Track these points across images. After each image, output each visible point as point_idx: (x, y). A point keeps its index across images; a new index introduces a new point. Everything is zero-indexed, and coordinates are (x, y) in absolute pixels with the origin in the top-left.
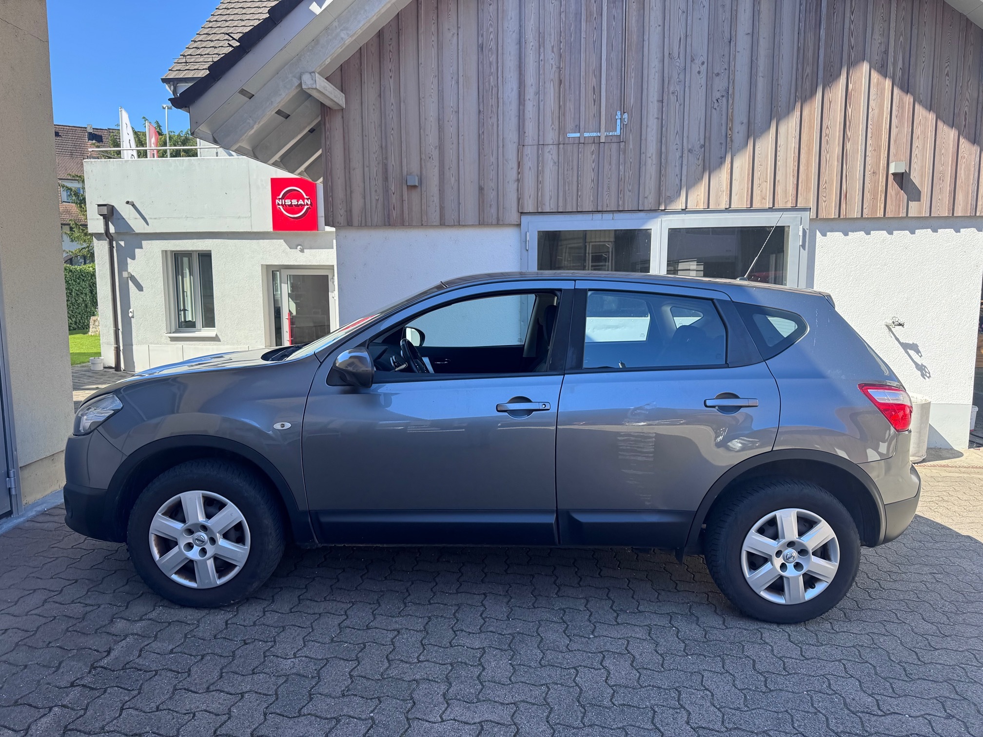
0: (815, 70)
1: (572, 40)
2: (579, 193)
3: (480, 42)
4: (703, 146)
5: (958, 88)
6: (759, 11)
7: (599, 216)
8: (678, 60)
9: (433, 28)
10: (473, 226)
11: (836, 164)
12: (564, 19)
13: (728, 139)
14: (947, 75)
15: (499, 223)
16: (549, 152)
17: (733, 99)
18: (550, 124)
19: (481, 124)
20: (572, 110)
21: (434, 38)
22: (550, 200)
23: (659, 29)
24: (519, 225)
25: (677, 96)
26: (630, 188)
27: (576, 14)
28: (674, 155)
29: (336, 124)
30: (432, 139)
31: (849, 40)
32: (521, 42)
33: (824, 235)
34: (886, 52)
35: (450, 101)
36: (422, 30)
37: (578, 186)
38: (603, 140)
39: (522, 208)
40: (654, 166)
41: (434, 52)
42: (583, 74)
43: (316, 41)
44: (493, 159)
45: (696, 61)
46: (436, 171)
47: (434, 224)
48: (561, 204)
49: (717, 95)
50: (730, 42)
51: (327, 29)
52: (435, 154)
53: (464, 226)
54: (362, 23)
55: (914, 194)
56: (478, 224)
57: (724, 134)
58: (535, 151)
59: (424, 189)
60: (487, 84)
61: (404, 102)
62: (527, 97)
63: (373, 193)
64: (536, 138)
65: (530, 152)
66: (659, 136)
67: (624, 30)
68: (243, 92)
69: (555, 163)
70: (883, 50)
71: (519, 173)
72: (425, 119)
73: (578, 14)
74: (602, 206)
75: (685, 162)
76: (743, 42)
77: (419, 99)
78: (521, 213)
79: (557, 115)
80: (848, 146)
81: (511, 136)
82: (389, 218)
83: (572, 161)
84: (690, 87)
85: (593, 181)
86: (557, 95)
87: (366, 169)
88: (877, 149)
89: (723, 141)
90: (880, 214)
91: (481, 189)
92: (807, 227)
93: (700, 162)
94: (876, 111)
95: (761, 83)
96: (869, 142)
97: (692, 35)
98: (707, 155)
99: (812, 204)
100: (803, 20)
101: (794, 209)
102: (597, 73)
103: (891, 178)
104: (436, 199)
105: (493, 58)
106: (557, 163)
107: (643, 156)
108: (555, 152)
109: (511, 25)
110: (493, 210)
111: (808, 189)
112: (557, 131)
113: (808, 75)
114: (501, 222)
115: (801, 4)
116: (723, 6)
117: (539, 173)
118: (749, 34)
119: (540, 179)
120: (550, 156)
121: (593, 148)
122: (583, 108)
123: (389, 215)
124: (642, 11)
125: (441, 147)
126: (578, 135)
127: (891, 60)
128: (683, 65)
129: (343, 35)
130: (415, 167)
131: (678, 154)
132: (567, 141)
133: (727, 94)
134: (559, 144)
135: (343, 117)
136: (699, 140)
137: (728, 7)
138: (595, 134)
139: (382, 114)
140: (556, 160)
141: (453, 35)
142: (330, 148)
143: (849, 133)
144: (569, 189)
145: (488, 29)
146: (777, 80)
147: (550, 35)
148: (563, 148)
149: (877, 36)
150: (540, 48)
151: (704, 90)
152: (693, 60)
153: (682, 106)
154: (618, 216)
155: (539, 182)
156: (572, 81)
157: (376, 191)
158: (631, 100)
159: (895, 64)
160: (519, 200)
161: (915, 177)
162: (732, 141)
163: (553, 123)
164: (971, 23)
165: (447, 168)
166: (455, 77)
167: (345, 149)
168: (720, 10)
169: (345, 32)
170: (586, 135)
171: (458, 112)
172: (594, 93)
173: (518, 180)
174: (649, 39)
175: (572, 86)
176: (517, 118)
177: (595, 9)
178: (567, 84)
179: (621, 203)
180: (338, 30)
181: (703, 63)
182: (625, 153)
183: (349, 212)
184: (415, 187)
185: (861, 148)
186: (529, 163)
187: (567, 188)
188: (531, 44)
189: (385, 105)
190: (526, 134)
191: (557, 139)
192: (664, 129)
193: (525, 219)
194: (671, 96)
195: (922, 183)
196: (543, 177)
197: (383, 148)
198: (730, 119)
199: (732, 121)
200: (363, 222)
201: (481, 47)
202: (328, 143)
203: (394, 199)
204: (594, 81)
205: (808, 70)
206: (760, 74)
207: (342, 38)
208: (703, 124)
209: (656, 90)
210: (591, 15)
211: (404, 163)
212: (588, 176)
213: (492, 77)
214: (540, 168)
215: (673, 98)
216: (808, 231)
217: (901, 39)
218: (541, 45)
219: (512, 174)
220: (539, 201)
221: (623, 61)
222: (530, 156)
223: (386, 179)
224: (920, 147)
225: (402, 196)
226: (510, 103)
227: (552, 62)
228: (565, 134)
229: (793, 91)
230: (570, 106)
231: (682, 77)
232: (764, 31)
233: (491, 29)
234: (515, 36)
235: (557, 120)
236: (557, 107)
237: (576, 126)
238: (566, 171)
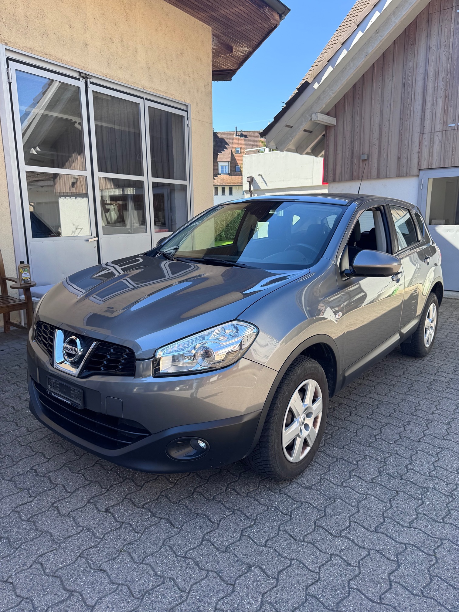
1: (454, 73)
2: (453, 157)
3: (403, 82)
9: (380, 79)
10: (393, 177)
12: (450, 62)
15: (407, 175)
16: (437, 136)
18: (439, 120)
19: (401, 124)
20: (452, 112)
21: (380, 84)
22: (436, 161)
24: (418, 176)
29: (332, 133)
30: (376, 135)
32: (425, 78)
35: (386, 115)
36: (374, 80)
37: (452, 153)
39: (420, 167)
41: (380, 91)
43: (319, 98)
44: (406, 143)
46: (377, 151)
47: (374, 178)
48: (442, 163)
51: (324, 91)
52: (377, 143)
53: (389, 178)
54: (339, 86)
56: (396, 176)
58: (430, 136)
59: (370, 160)
60: (406, 104)
61: (364, 118)
62: (427, 108)
63: (346, 165)
64: (430, 129)
65: (426, 136)
68: (287, 126)
69: (440, 141)
71: (420, 148)
72: (373, 126)
77: (371, 116)
78: (420, 169)
79: (443, 115)
81: (417, 129)
82: (352, 176)
83: (450, 139)
86: (444, 104)
87: (344, 154)
91: (399, 158)
104: (376, 166)
105: (410, 90)
106: (441, 142)
108: (440, 135)
109: (421, 70)
110: (405, 169)
112: (442, 124)
114: (408, 175)
117: (431, 147)
119: (431, 151)
120: (438, 138)
123: (352, 175)
125: (380, 140)
126: (454, 125)
129: (330, 93)
130: (366, 150)
132: (447, 129)
134: (443, 131)
135: (335, 129)
139: (353, 126)
140: (441, 140)
141: (390, 80)
142: (328, 145)
144: (447, 155)
145: (408, 74)
147: (442, 72)
148: (445, 133)
150: (435, 80)
155: (431, 152)
156: (453, 96)
157: (347, 164)
160: (418, 162)
163: (440, 120)
165: (382, 149)
166: (389, 103)
167: (335, 144)
169: (331, 92)
171: (389, 120)
173: (419, 152)
175: (453, 98)
176: (420, 119)
178: (450, 98)
180: (329, 91)
183: (334, 175)
184: (365, 160)
186: (425, 143)
188: (431, 79)
189: (354, 121)
190: (425, 128)
191: (442, 128)
193: (421, 173)
196: (433, 149)
197: (352, 142)
200: (340, 179)
201: (404, 85)
202: (327, 143)
203: (355, 167)
207: (330, 95)
211: (361, 149)
213: (408, 100)
214: (431, 145)
218: (436, 78)
219: (416, 149)
220: (430, 162)
222: (426, 139)
223: (352, 157)
225: (359, 165)
226: (417, 112)
227: (442, 87)
228: (447, 125)
230: (451, 109)
233: (410, 74)
234: (422, 76)
235: (443, 118)
236: (443, 111)
237: (454, 120)
238: (446, 146)
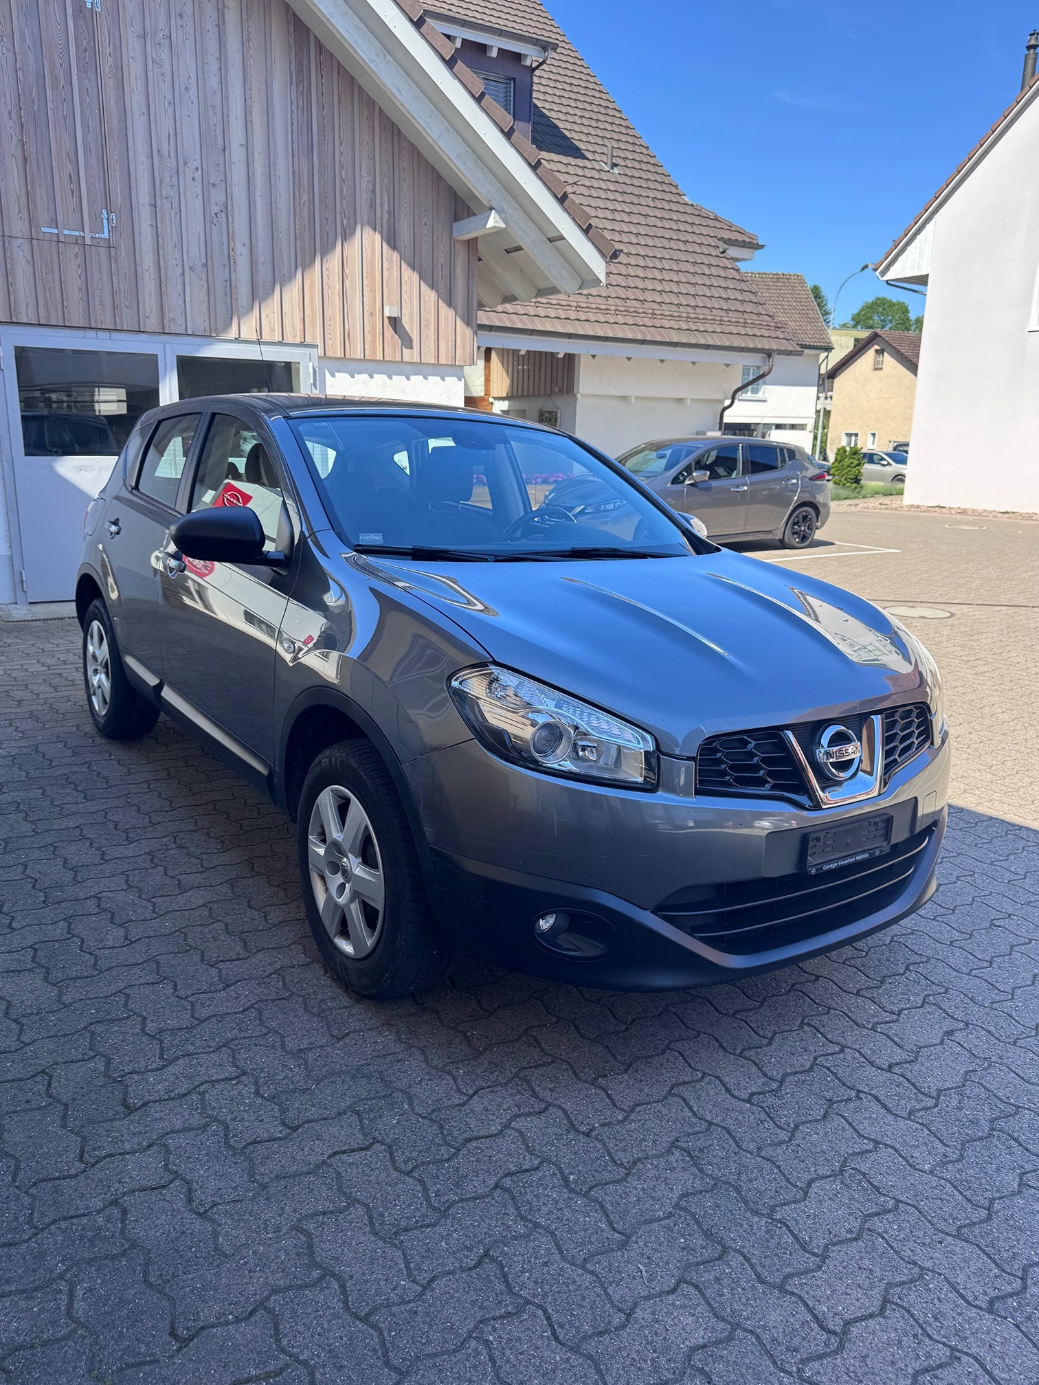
0: (311, 198)
1: (35, 108)
2: (65, 304)
4: (206, 265)
5: (435, 239)
6: (251, 121)
7: (93, 333)
8: (169, 160)
11: (337, 301)
12: (22, 79)
13: (232, 261)
14: (425, 224)
16: (19, 247)
17: (233, 217)
18: (17, 211)
20: (44, 196)
22: (27, 307)
23: (144, 118)
25: (171, 202)
26: (127, 304)
27: (37, 75)
28: (174, 272)
31: (341, 173)
33: (333, 376)
34: (373, 192)
37: (62, 295)
38: (88, 241)
40: (153, 281)
42: (54, 155)
45: (189, 165)
48: (42, 314)
49: (216, 209)
50: (224, 150)
55: (407, 342)
57: (226, 254)
66: (155, 247)
67: (101, 111)
69: (29, 262)
70: (371, 189)
73: (40, 77)
74: (96, 322)
75: (187, 281)
76: (237, 153)
79: (25, 202)
80: (347, 283)
83: (52, 263)
84: (185, 194)
85: (80, 290)
86: (22, 176)
88: (373, 290)
89: (227, 263)
90: (379, 357)
92: (316, 365)
93: (204, 283)
94: (369, 251)
95: (260, 205)
96: (365, 282)
97: (182, 134)
98: (210, 275)
99: (319, 342)
100: (295, 141)
101: (302, 345)
102: (72, 157)
103: (386, 321)
106: (32, 263)
107: (139, 268)
108: (26, 248)
111: (314, 324)
112: (27, 222)
113: (304, 203)
115: (292, 124)
116: (214, 107)
117: (8, 272)
118: (242, 145)
119: (11, 280)
120: (21, 253)
121: (77, 250)
122: (58, 199)
124: (121, 92)
126: (55, 231)
127: (378, 201)
128: (175, 166)
131: (179, 271)
132: (41, 237)
133: (226, 209)
134: (32, 239)
136: (200, 258)
137: (219, 109)
138: (77, 233)
140: (30, 258)
143: (347, 270)
144: (51, 297)
146: (276, 202)
148: (38, 245)
149: (364, 173)
151: (201, 201)
152: (185, 163)
153: (178, 215)
154: (115, 335)
155: (9, 284)
156: (40, 162)
158: (118, 199)
159: (382, 205)
161: (406, 323)
162: (235, 263)
163: (20, 211)
164: (441, 177)
168: (211, 112)
170: (67, 232)
172: (71, 182)
174: (132, 128)
175: (42, 169)
177: (62, 74)
178: (34, 164)
179: (118, 320)
181: (197, 169)
182: (116, 261)
185: (358, 287)
187: (48, 295)
191: (28, 233)
192: (160, 239)
194: (165, 201)
195: (412, 327)
196: (13, 277)
198: (230, 238)
199: (233, 240)
204: (70, 167)
205: (305, 197)
206: (258, 193)
208: (202, 240)
209: (147, 190)
210: (57, 82)
212: (74, 285)
214: (9, 266)
215: (167, 204)
216: (317, 369)
217: (386, 181)
220: (11, 308)
221: (104, 148)
224: (408, 292)
227: (11, 131)
228: (38, 227)
229: (292, 217)
230: (41, 193)
231: (175, 180)
232: (258, 146)
235: (26, 208)
236: (24, 192)
237: (52, 220)
238: (44, 275)
